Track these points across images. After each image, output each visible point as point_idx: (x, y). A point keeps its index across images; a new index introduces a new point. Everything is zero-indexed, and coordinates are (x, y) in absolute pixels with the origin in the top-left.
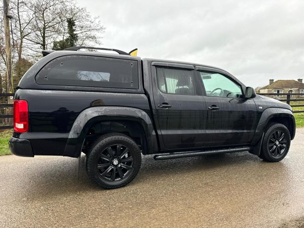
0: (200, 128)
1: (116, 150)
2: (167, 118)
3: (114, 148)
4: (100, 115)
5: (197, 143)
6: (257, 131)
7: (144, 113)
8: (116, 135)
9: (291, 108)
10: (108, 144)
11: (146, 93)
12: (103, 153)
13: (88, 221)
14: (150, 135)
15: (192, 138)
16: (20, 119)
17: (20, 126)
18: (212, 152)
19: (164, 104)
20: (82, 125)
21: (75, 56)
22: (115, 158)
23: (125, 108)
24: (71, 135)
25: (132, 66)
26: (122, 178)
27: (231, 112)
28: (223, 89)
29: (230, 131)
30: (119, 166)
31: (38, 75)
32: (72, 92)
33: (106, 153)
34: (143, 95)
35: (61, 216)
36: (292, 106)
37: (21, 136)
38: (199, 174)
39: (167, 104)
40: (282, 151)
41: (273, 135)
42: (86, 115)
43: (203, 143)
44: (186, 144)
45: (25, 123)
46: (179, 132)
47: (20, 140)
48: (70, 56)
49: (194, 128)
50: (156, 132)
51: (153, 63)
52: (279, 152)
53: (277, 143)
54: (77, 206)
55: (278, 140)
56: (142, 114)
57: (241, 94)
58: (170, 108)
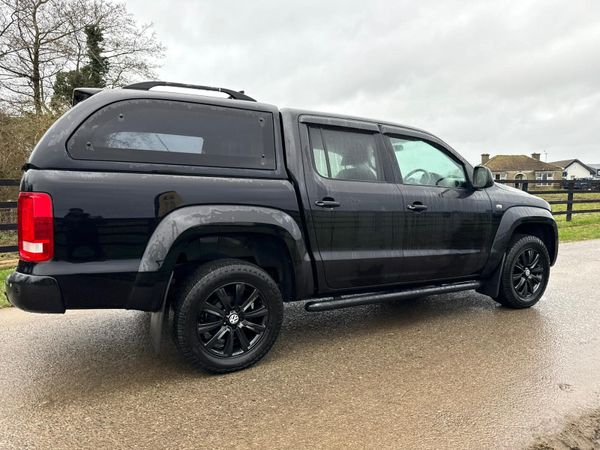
0: (393, 247)
1: (233, 294)
2: (333, 228)
3: (231, 290)
4: (204, 222)
5: (386, 276)
6: (492, 251)
7: (288, 218)
8: (234, 264)
9: (549, 206)
10: (218, 282)
11: (291, 178)
12: (209, 301)
13: (194, 442)
14: (301, 261)
15: (377, 266)
16: (36, 232)
17: (36, 248)
18: (414, 292)
19: (326, 199)
20: (167, 245)
21: (147, 101)
22: (232, 310)
23: (251, 208)
24: (145, 265)
25: (262, 124)
26: (246, 351)
27: (447, 215)
28: (429, 170)
29: (446, 252)
30: (241, 325)
31: (72, 141)
32: (145, 176)
33: (214, 299)
34: (285, 183)
35: (132, 434)
36: (551, 203)
37: (36, 269)
38: (390, 336)
39: (332, 200)
40: (536, 287)
41: (521, 257)
42: (174, 224)
43: (397, 275)
44: (367, 277)
45: (48, 241)
46: (355, 255)
47: (33, 278)
48: (137, 102)
49: (382, 247)
50: (312, 256)
51: (302, 119)
52: (530, 290)
53: (528, 272)
54: (162, 411)
55: (529, 267)
56: (284, 221)
57: (463, 180)
58: (337, 209)
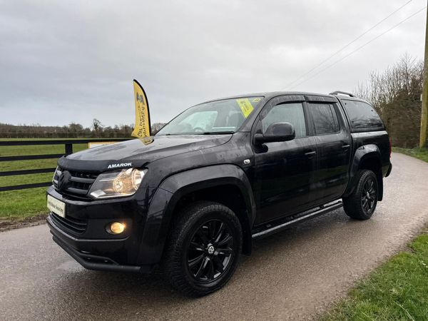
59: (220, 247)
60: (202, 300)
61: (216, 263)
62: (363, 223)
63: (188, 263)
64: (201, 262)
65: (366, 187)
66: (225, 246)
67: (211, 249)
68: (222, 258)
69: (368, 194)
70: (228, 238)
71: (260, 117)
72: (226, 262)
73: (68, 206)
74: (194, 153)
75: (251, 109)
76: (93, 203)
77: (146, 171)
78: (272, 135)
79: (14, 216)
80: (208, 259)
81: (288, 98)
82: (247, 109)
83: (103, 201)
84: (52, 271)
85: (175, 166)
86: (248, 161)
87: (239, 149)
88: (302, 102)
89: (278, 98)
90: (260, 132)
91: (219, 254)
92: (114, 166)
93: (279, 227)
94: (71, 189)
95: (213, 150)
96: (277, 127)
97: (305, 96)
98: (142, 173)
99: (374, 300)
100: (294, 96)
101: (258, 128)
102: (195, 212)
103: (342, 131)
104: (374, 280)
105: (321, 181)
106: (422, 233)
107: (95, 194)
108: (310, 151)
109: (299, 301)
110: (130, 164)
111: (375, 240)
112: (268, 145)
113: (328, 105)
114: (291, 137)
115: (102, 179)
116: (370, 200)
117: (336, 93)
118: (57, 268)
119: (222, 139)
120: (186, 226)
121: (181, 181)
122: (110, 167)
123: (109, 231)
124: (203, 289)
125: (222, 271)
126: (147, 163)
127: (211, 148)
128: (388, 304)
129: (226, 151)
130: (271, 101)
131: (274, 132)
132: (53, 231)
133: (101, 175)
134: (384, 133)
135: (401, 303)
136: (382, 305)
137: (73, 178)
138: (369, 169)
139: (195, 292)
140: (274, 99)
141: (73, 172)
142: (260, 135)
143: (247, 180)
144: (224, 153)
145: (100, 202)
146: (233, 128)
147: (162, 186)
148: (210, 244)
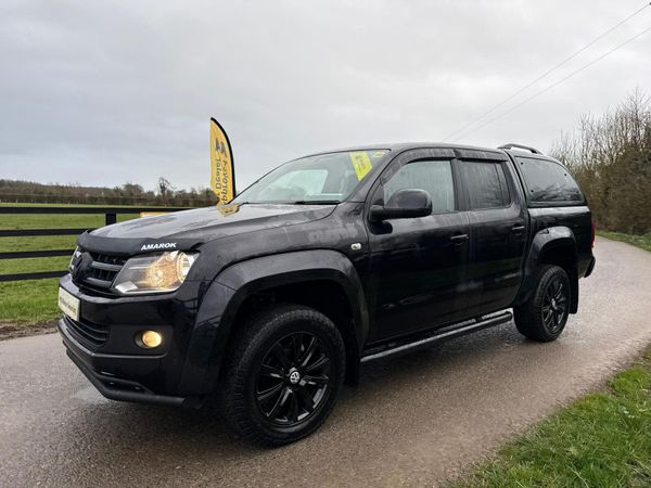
59: (309, 374)
60: (278, 452)
61: (302, 397)
62: (544, 347)
63: (256, 396)
64: (279, 394)
65: (551, 292)
66: (317, 372)
67: (294, 376)
68: (312, 390)
69: (554, 303)
70: (323, 360)
71: (381, 180)
72: (318, 397)
73: (83, 303)
74: (274, 232)
75: (369, 167)
76: (118, 300)
77: (197, 255)
78: (397, 207)
79: (24, 318)
80: (290, 391)
81: (427, 153)
82: (363, 167)
83: (132, 299)
84: (65, 400)
85: (241, 250)
86: (358, 246)
87: (345, 227)
88: (450, 159)
89: (411, 153)
90: (380, 202)
91: (307, 384)
92: (150, 247)
93: (406, 347)
94: (92, 280)
95: (304, 228)
96: (406, 197)
97: (455, 149)
98: (191, 259)
99: (539, 464)
100: (438, 150)
101: (376, 197)
102: (271, 319)
103: (513, 205)
104: (545, 433)
105: (476, 280)
106: (633, 365)
107: (122, 289)
108: (459, 233)
109: (423, 459)
110: (173, 245)
111: (558, 373)
112: (393, 222)
113: (492, 165)
114: (426, 211)
115: (132, 266)
116: (557, 313)
117: (508, 147)
118: (72, 396)
119: (320, 212)
120: (256, 340)
121: (249, 273)
122: (144, 248)
123: (139, 343)
124: (280, 436)
125: (311, 410)
126: (199, 244)
127: (300, 224)
128: (559, 471)
129: (324, 230)
130: (401, 157)
131: (400, 203)
132: (66, 342)
133: (130, 260)
134: (584, 209)
135: (579, 469)
136: (549, 471)
137: (95, 264)
138: (558, 265)
139: (267, 439)
140: (406, 154)
141: (96, 255)
142: (380, 208)
143: (356, 276)
144: (321, 233)
145: (127, 300)
146: (339, 196)
147: (220, 279)
148: (293, 369)
